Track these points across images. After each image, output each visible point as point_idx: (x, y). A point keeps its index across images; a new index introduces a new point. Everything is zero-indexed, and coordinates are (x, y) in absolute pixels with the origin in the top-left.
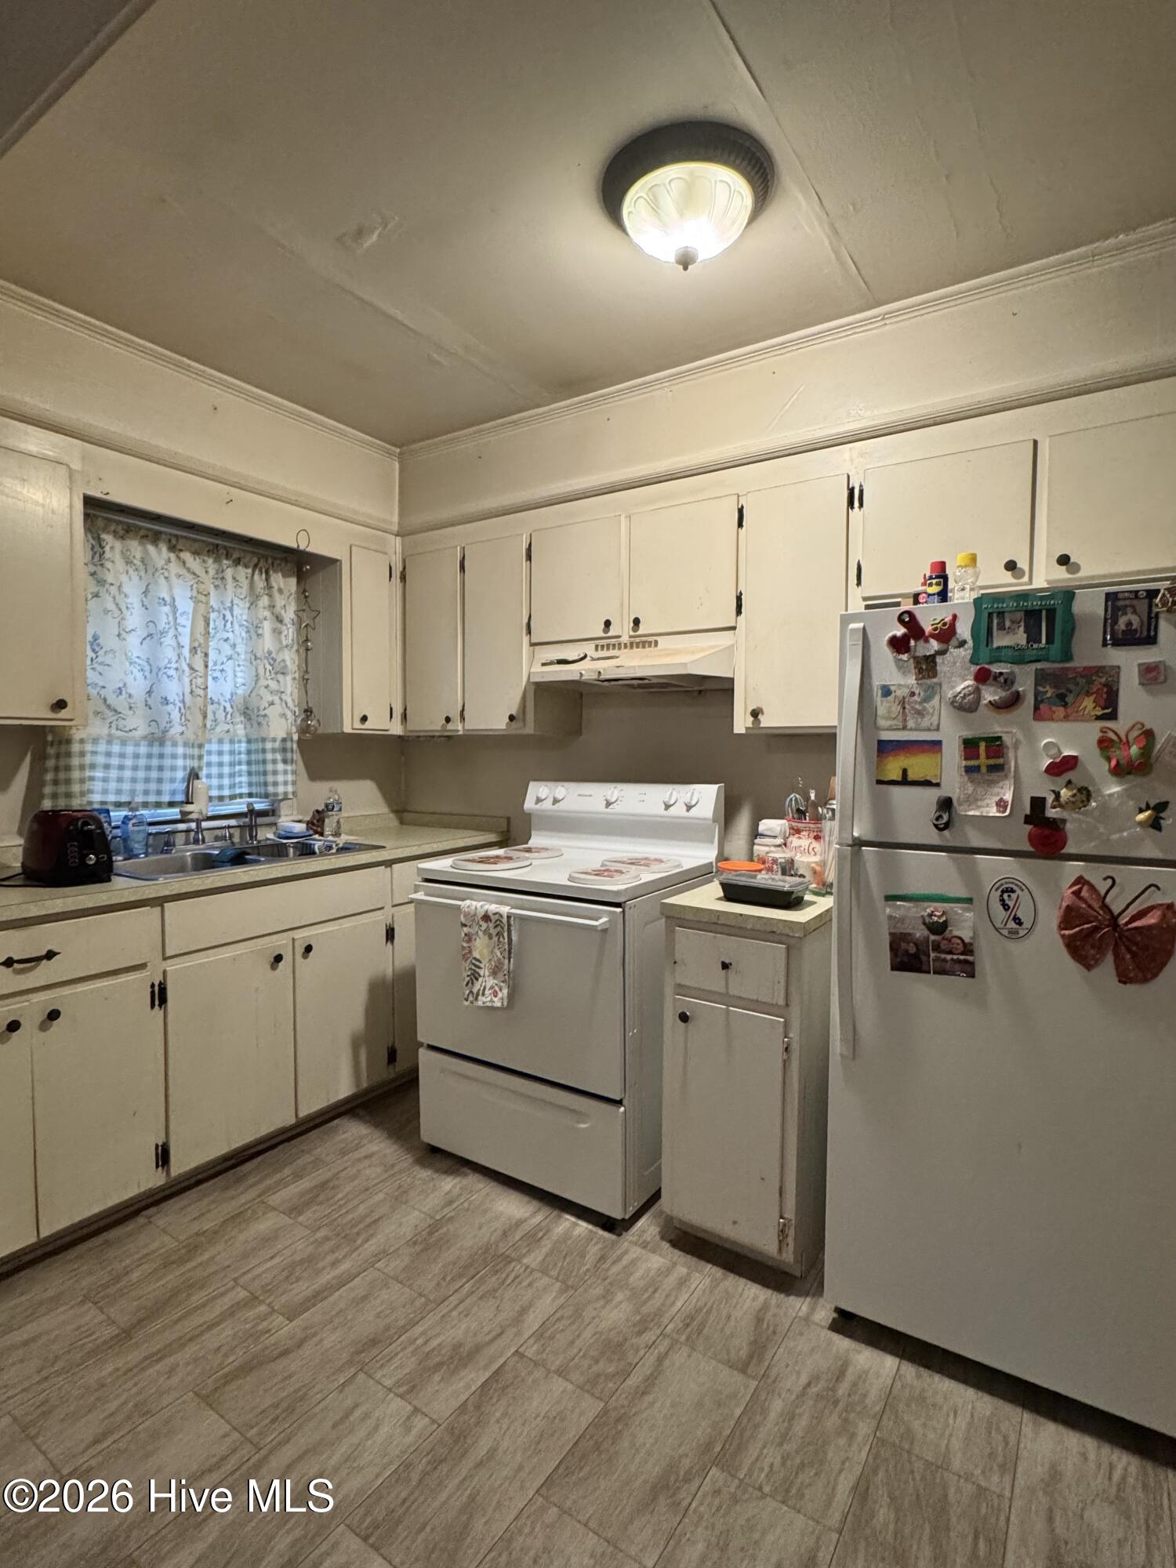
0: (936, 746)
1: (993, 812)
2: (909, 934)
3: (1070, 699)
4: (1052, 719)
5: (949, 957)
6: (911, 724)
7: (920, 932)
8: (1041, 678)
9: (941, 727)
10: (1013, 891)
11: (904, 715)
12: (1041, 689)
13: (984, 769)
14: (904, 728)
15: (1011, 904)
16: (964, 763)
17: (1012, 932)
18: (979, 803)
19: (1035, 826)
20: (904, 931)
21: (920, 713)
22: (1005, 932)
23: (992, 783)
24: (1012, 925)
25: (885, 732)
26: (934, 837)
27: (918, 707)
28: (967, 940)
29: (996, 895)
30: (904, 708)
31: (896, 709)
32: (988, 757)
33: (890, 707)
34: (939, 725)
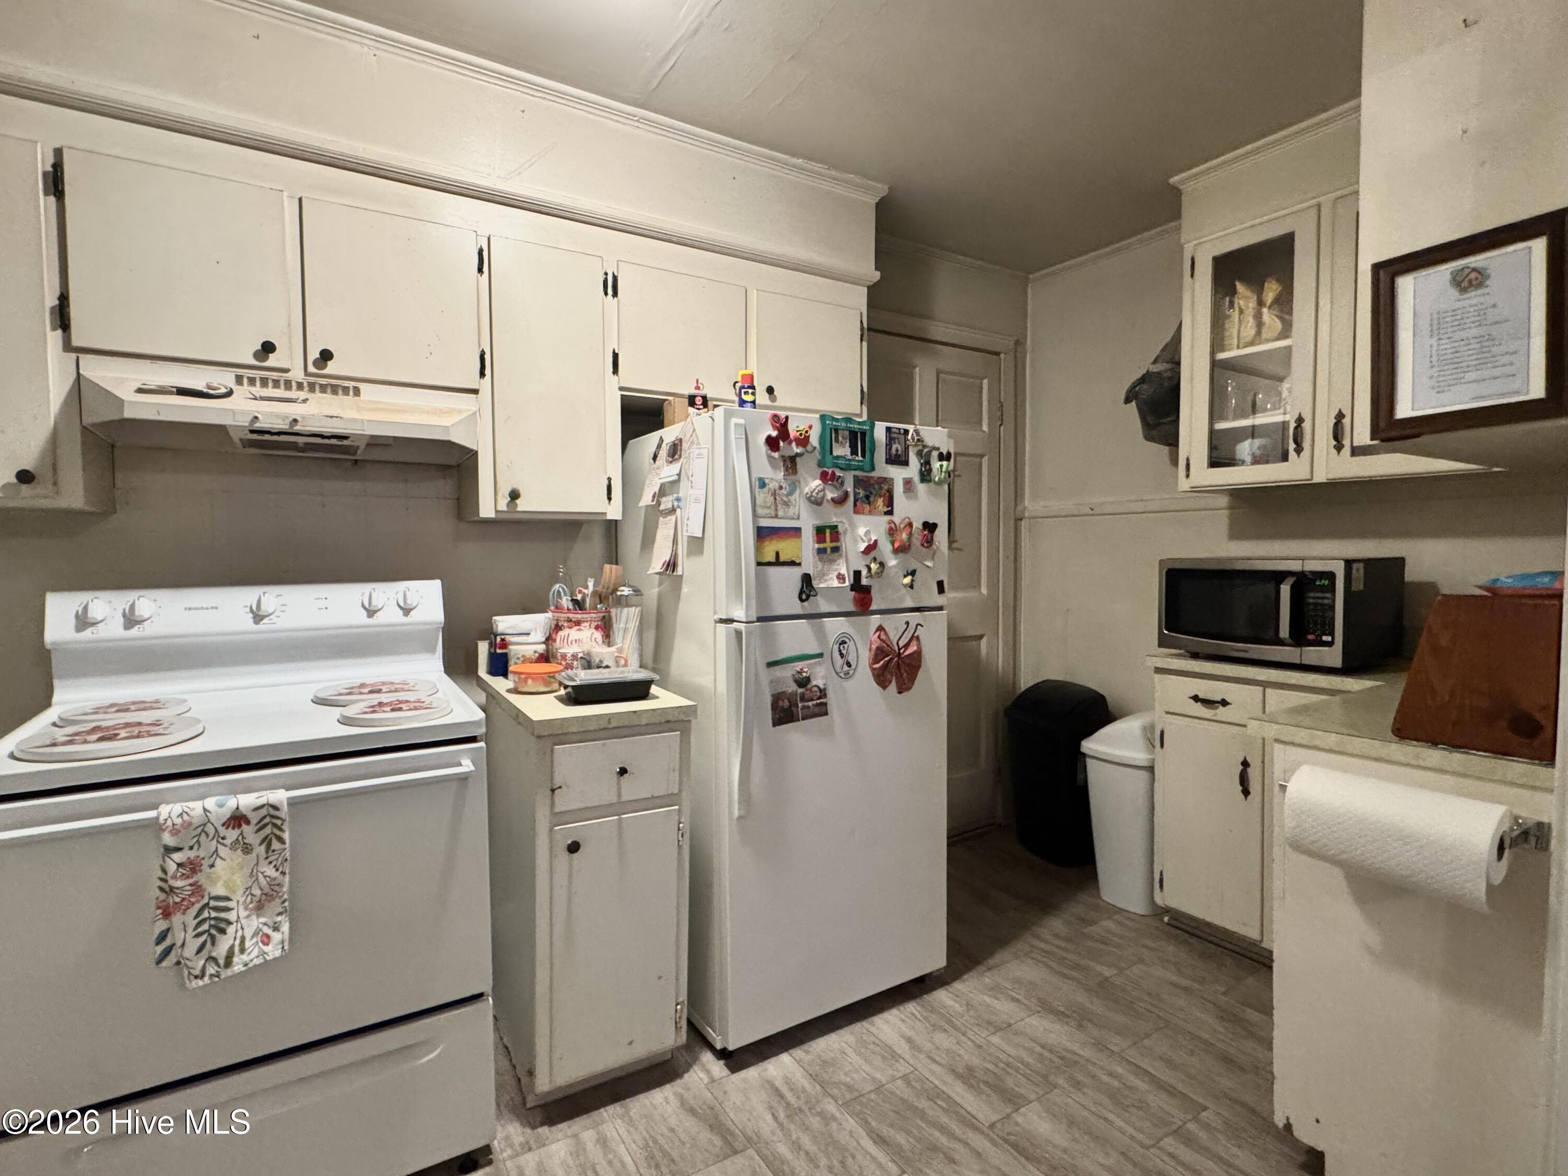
0: (797, 532)
1: (835, 583)
2: (784, 692)
3: (871, 499)
4: (863, 513)
5: (810, 704)
6: (780, 513)
7: (792, 687)
8: (858, 482)
9: (801, 516)
10: (845, 643)
11: (776, 506)
12: (857, 491)
13: (829, 551)
14: (776, 516)
15: (844, 652)
16: (817, 546)
17: (847, 673)
18: (826, 578)
19: (856, 591)
20: (781, 691)
21: (787, 504)
22: (842, 675)
23: (832, 561)
24: (846, 668)
25: (763, 519)
26: (797, 607)
27: (785, 499)
28: (822, 687)
29: (836, 647)
30: (775, 499)
31: (770, 499)
32: (832, 541)
33: (765, 498)
34: (799, 515)
